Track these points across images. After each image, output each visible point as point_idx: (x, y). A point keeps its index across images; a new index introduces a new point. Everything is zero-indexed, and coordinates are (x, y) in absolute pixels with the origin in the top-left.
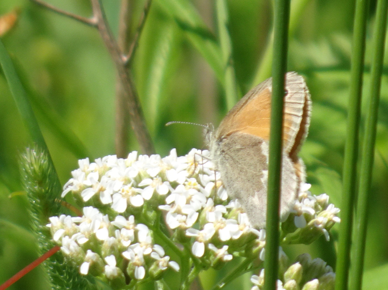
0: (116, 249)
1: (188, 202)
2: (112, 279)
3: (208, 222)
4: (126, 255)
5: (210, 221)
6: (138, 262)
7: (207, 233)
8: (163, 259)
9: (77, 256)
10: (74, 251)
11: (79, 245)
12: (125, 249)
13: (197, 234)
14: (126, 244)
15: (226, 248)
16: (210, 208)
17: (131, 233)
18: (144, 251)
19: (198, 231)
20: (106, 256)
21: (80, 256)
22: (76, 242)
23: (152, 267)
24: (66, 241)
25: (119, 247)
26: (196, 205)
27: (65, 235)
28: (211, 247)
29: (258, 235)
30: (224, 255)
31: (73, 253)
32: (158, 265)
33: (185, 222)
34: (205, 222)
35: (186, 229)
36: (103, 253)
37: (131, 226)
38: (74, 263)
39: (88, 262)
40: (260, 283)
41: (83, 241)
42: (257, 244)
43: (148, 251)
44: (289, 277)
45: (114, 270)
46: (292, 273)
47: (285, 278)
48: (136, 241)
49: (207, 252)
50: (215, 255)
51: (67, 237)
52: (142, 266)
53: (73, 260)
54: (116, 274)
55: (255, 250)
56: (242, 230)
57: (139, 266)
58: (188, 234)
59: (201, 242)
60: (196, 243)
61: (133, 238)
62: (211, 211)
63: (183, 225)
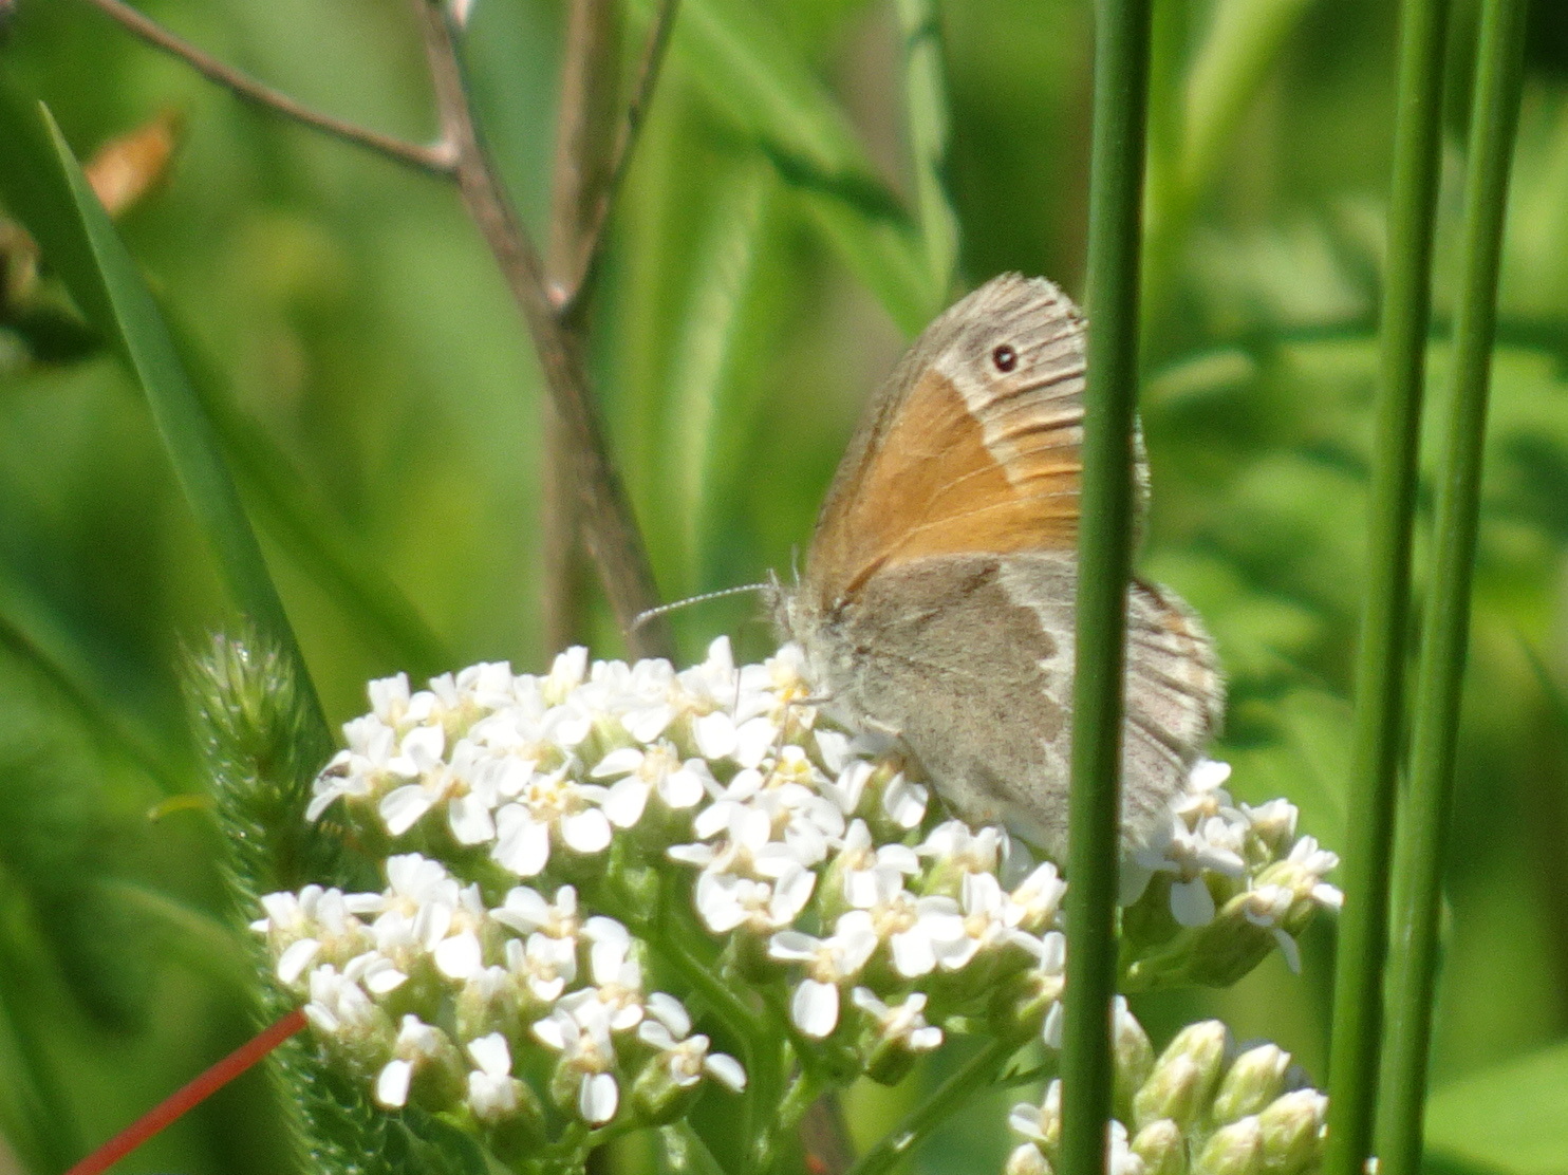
0: (509, 1009)
1: (778, 833)
2: (494, 1120)
3: (851, 909)
4: (547, 1032)
5: (856, 903)
6: (591, 1059)
7: (847, 949)
8: (682, 1047)
9: (366, 1036)
10: (354, 1020)
11: (371, 996)
12: (544, 1011)
13: (811, 951)
14: (546, 990)
15: (917, 1001)
16: (858, 856)
17: (565, 952)
18: (613, 1016)
19: (812, 941)
20: (470, 1037)
21: (377, 1037)
22: (361, 985)
23: (645, 1077)
24: (323, 982)
25: (520, 1001)
26: (808, 844)
27: (321, 960)
28: (861, 998)
29: (1038, 955)
30: (911, 1028)
31: (349, 1028)
32: (664, 1069)
33: (765, 907)
34: (840, 907)
35: (769, 933)
36: (461, 1026)
37: (566, 926)
38: (355, 1064)
39: (404, 1059)
40: (1045, 1133)
41: (387, 981)
42: (1033, 989)
43: (629, 1017)
44: (1152, 1108)
45: (501, 1090)
46: (1162, 1095)
47: (1137, 1114)
48: (582, 979)
49: (848, 1016)
50: (878, 1029)
51: (327, 969)
52: (606, 1071)
53: (350, 1054)
54: (509, 1105)
55: (1025, 1008)
56: (975, 936)
57: (593, 1073)
58: (778, 951)
59: (823, 981)
60: (807, 986)
61: (573, 969)
62: (860, 867)
63: (760, 919)
